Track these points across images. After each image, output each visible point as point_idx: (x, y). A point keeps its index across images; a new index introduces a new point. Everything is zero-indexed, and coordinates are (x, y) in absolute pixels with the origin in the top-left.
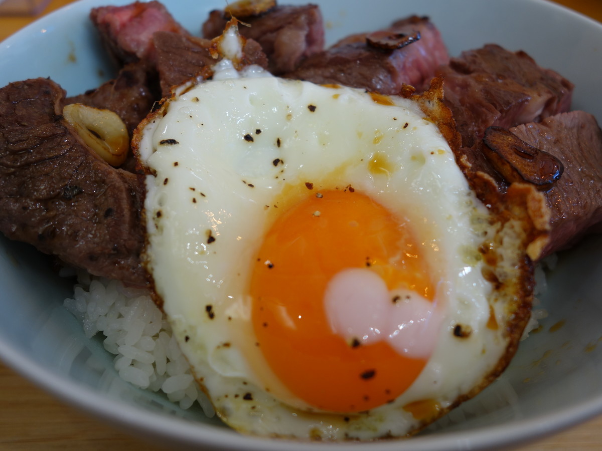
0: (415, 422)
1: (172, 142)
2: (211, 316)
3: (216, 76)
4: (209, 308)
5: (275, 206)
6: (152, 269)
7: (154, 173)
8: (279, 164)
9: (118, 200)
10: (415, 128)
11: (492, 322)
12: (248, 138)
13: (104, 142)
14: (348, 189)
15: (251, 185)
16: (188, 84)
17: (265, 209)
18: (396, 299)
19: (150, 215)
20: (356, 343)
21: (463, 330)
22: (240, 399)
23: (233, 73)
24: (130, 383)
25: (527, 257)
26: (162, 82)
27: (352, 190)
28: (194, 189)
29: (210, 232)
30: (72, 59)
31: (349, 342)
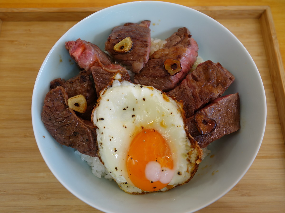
0: (167, 189)
1: (102, 119)
2: (117, 170)
3: (114, 85)
4: (116, 168)
5: (133, 136)
6: (101, 157)
7: (98, 128)
8: (134, 117)
9: (89, 137)
10: (174, 116)
11: (188, 171)
12: (124, 109)
13: (80, 107)
14: (153, 131)
15: (126, 127)
16: (105, 89)
17: (130, 137)
18: (163, 170)
19: (99, 143)
20: (152, 182)
21: (180, 173)
22: (125, 184)
23: (119, 84)
24: (96, 176)
25: (196, 164)
26: (96, 86)
27: (155, 131)
28: (110, 136)
29: (115, 148)
30: (61, 61)
31: (151, 181)
